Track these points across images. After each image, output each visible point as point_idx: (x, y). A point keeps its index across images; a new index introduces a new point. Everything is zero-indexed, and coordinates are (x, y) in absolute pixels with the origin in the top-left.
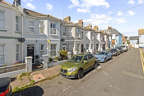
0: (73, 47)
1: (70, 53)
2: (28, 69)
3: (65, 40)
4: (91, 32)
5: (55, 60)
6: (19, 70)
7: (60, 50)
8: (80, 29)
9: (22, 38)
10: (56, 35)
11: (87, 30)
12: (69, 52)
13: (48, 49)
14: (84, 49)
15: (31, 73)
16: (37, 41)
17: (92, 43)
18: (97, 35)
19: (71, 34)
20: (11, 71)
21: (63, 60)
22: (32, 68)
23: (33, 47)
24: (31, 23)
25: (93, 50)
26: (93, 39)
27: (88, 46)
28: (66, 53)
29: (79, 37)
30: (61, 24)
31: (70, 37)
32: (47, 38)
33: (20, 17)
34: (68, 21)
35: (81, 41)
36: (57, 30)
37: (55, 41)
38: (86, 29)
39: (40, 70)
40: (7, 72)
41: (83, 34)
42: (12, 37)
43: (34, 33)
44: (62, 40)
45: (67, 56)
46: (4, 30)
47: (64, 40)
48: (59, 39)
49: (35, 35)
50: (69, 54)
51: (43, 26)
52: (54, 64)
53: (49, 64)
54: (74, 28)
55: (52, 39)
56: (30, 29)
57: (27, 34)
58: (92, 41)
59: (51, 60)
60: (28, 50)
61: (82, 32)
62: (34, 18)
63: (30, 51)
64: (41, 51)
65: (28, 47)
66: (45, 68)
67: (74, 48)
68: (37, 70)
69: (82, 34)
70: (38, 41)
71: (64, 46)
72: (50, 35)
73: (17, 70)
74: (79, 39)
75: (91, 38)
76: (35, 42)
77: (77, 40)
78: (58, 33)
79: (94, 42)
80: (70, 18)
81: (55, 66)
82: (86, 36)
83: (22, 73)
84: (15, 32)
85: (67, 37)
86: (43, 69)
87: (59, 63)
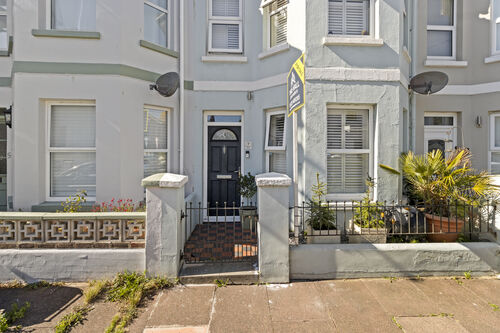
5: (358, 229)
6: (105, 246)
7: (404, 154)
15: (167, 286)
16: (250, 96)
20: (71, 246)
21: (429, 239)
23: (237, 130)
37: (361, 82)
39: (233, 281)
40: (52, 247)
43: (240, 50)
44: (422, 84)
45: (474, 213)
52: (345, 257)
53: (298, 253)
55: (341, 71)
56: (224, 36)
57: (204, 58)
59: (322, 220)
60: (214, 147)
63: (221, 148)
64: (272, 154)
65: (212, 131)
66: (269, 275)
68: (210, 280)
70: (255, 95)
72: (324, 41)
73: (100, 246)
76: (244, 103)
81: (355, 275)
84: (142, 44)
85: (465, 63)
86: (253, 280)
87: (396, 265)
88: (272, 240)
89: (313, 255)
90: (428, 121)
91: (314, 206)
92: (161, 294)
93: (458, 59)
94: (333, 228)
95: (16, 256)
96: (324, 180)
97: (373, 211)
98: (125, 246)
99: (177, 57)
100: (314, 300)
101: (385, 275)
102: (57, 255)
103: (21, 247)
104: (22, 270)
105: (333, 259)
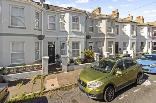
0: (103, 46)
1: (97, 55)
2: (44, 71)
3: (92, 37)
4: (132, 26)
5: (77, 62)
7: (85, 50)
8: (114, 22)
9: (42, 36)
10: (80, 30)
11: (125, 22)
12: (96, 53)
13: (69, 48)
14: (120, 49)
15: (47, 76)
16: (57, 38)
17: (133, 41)
18: (143, 28)
19: (100, 29)
20: (27, 72)
21: (88, 63)
22: (48, 70)
23: (54, 45)
24: (52, 19)
25: (134, 51)
26: (135, 34)
27: (125, 44)
28: (92, 54)
29: (112, 32)
30: (87, 18)
31: (99, 32)
32: (68, 35)
33: (40, 13)
34: (97, 14)
35: (114, 39)
36: (80, 25)
37: (78, 38)
38: (123, 21)
39: (58, 73)
40: (23, 72)
41: (118, 28)
42: (31, 34)
43: (55, 29)
44: (88, 37)
45: (93, 58)
46: (24, 27)
47: (90, 36)
48: (83, 36)
49: (56, 31)
50: (95, 55)
51: (64, 21)
52: (75, 67)
53: (68, 67)
54: (104, 21)
55: (75, 36)
57: (47, 31)
58: (132, 38)
59: (72, 62)
60: (49, 49)
61: (117, 26)
62: (54, 13)
63: (51, 49)
64: (62, 50)
65: (49, 46)
66: (63, 71)
67: (104, 48)
68: (54, 73)
69: (116, 29)
70: (59, 38)
71: (90, 45)
72: (72, 31)
73: (33, 71)
74: (111, 35)
75: (132, 34)
76: (56, 40)
77: (109, 37)
78: (82, 29)
79: (136, 39)
80: (100, 9)
81: (77, 69)
82: (123, 31)
83: (38, 74)
84: (35, 29)
85: (94, 33)
86: (61, 72)
87: (82, 67)
88: (64, 66)
89: (70, 67)
90: (89, 43)
91: (70, 60)
92: (46, 77)
93: (94, 32)
94: (73, 63)
95: (15, 75)
96: (72, 55)
97: (80, 59)
98: (38, 70)
99: (41, 31)
100: (71, 73)
101: (81, 69)
102: (24, 74)
103: (16, 73)
104: (16, 78)
105: (73, 67)
